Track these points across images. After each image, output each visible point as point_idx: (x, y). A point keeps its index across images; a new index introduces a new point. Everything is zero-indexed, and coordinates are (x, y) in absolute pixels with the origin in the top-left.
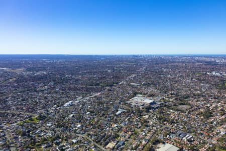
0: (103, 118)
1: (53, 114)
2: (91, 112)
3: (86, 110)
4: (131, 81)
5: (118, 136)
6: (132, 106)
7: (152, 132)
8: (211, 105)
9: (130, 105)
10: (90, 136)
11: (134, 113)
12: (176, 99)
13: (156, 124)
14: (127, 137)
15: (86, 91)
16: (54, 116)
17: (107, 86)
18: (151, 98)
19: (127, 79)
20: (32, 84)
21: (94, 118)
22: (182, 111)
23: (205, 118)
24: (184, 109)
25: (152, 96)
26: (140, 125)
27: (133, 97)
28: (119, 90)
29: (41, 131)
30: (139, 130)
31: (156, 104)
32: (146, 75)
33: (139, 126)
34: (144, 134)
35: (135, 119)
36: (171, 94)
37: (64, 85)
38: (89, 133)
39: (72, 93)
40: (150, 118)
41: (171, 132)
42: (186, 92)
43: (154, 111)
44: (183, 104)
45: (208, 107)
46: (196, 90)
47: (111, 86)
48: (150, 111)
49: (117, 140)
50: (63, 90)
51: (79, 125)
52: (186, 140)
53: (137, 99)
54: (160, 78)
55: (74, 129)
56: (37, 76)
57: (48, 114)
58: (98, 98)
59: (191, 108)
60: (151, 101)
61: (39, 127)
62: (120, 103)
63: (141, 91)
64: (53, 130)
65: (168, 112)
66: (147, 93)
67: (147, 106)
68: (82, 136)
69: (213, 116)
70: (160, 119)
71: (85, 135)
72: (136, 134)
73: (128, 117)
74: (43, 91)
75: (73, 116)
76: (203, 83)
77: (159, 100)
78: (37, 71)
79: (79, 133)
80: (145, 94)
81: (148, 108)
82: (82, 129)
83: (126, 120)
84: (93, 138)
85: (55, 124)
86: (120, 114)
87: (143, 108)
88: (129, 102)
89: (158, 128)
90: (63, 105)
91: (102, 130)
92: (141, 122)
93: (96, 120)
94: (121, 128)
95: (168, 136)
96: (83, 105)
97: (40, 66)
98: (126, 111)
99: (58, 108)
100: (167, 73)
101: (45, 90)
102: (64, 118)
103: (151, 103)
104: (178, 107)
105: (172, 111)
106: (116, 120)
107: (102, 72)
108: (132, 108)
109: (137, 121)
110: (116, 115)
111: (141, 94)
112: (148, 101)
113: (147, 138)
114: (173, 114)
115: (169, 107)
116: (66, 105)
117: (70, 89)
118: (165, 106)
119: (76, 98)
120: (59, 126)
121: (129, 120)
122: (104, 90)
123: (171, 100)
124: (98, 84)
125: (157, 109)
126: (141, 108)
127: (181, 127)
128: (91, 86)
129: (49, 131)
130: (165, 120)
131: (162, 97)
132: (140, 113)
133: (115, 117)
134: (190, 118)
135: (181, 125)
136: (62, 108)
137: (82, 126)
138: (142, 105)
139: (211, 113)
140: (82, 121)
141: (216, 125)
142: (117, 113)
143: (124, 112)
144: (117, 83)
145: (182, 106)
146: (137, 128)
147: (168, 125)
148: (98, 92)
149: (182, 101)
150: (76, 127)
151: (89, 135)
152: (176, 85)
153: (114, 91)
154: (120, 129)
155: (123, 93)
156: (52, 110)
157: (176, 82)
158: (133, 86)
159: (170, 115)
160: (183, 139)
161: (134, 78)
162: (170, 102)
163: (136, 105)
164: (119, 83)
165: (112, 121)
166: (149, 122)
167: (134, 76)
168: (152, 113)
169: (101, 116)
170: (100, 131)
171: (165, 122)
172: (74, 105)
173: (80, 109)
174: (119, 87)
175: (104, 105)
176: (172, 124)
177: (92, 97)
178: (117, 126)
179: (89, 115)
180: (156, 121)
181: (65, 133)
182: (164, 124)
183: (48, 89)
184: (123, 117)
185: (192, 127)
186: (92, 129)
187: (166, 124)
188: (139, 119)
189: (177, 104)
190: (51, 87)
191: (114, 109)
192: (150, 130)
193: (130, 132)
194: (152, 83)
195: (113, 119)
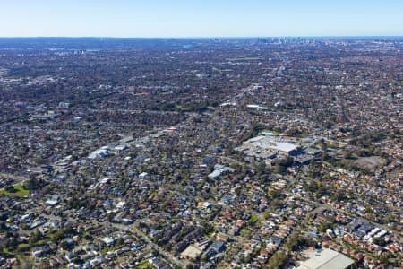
0: (177, 186)
1: (62, 177)
2: (151, 172)
3: (139, 168)
4: (248, 98)
5: (212, 230)
6: (248, 158)
7: (291, 222)
9: (242, 156)
10: (145, 230)
11: (251, 175)
12: (352, 143)
13: (302, 200)
14: (231, 232)
15: (144, 122)
16: (64, 180)
17: (193, 110)
18: (294, 139)
19: (240, 95)
20: (18, 106)
21: (156, 188)
22: (367, 172)
24: (370, 166)
25: (295, 134)
26: (264, 203)
27: (252, 137)
28: (220, 121)
29: (33, 216)
30: (261, 216)
31: (304, 153)
33: (261, 206)
34: (272, 224)
35: (254, 190)
36: (342, 130)
37: (93, 108)
38: (143, 221)
39: (110, 126)
40: (288, 186)
41: (336, 222)
42: (377, 124)
43: (298, 170)
44: (368, 155)
47: (202, 110)
48: (290, 169)
49: (207, 239)
50: (89, 120)
51: (121, 204)
52: (371, 241)
53: (259, 141)
54: (318, 91)
55: (109, 212)
56: (34, 86)
57: (51, 177)
58: (169, 139)
59: (388, 163)
60: (293, 147)
61: (29, 208)
62: (220, 151)
63: (272, 122)
64: (61, 215)
65: (332, 174)
66: (285, 128)
67: (283, 157)
68: (126, 228)
70: (312, 189)
71: (133, 226)
72: (252, 224)
73: (238, 185)
74: (45, 121)
75: (108, 182)
77: (312, 144)
78: (35, 77)
79: (120, 222)
80: (280, 131)
81: (286, 164)
82: (128, 213)
83: (233, 190)
84: (151, 235)
85: (65, 201)
86: (218, 178)
87: (273, 164)
88: (239, 149)
89: (306, 212)
90: (87, 154)
91: (174, 214)
92: (267, 197)
93: (161, 190)
94: (220, 210)
95: (329, 231)
96: (133, 156)
97: (41, 63)
98: (232, 170)
99: (75, 163)
100: (336, 80)
101: (49, 119)
102: (87, 186)
103: (293, 153)
104: (357, 161)
105: (340, 170)
106: (208, 190)
107: (182, 79)
108: (248, 162)
109: (258, 194)
110: (208, 180)
111: (271, 129)
112: (286, 147)
113: (279, 234)
114: (344, 179)
115: (335, 162)
116: (93, 155)
117: (106, 117)
118: (327, 158)
119: (118, 138)
120: (75, 204)
121: (238, 191)
122: (185, 119)
123: (341, 144)
124: (171, 107)
125: (306, 167)
126: (268, 162)
127: (362, 209)
128: (155, 112)
129: (52, 217)
130: (324, 192)
131: (321, 138)
132: (264, 175)
133: (207, 185)
134: (383, 187)
135: (362, 204)
136: (83, 162)
137: (128, 205)
138: (272, 157)
140: (129, 192)
143: (227, 172)
144: (215, 105)
145: (367, 159)
146: (258, 211)
147: (331, 205)
148: (169, 125)
149: (365, 147)
150: (114, 207)
151: (143, 225)
152: (356, 108)
153: (208, 123)
154: (216, 213)
155: (228, 128)
156: (59, 167)
157: (355, 101)
158: (252, 112)
159: (337, 179)
160: (366, 237)
161: (257, 92)
162: (338, 148)
163: (257, 155)
164: (221, 103)
165: (198, 193)
166: (285, 196)
167: (256, 87)
168: (295, 176)
169: (173, 183)
170: (168, 218)
171: (324, 198)
172: (113, 155)
173: (126, 166)
174: (220, 114)
175: (181, 156)
176: (339, 201)
177: (156, 136)
178: (209, 207)
179: (144, 178)
180: (302, 195)
181: (88, 221)
182: (321, 202)
183: (55, 117)
184: (225, 184)
185: (388, 210)
186: (150, 212)
187: (326, 201)
188: (263, 188)
189: (354, 155)
190: (63, 113)
191: (205, 165)
192: (288, 216)
193: (239, 221)
194: (298, 105)
195: (201, 188)
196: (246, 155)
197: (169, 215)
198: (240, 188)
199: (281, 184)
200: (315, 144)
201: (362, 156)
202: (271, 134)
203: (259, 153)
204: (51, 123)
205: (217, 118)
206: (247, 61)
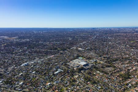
0: (43, 77)
1: (8, 72)
2: (37, 72)
3: (34, 70)
4: (80, 46)
6: (70, 67)
8: (132, 68)
9: (68, 66)
11: (68, 73)
12: (106, 62)
13: (81, 83)
15: (45, 54)
16: (8, 74)
17: (62, 50)
18: (88, 60)
19: (78, 45)
21: (36, 77)
22: (107, 73)
23: (122, 80)
24: (108, 71)
25: (89, 58)
27: (75, 59)
30: (65, 89)
31: (88, 65)
32: (93, 42)
33: (67, 85)
35: (68, 78)
36: (104, 58)
37: (34, 49)
38: (25, 90)
39: (35, 55)
40: (79, 77)
42: (117, 55)
43: (84, 72)
44: (109, 66)
45: (129, 70)
46: (125, 54)
47: (64, 50)
48: (82, 71)
50: (30, 53)
51: (21, 83)
53: (76, 61)
54: (103, 44)
55: (16, 86)
56: (22, 42)
57: (5, 72)
58: (49, 60)
59: (115, 70)
60: (85, 63)
62: (62, 64)
63: (83, 54)
65: (94, 73)
67: (81, 67)
69: (130, 78)
70: (86, 79)
73: (63, 77)
74: (17, 53)
75: (22, 75)
76: (134, 49)
77: (92, 62)
79: (17, 90)
80: (85, 57)
81: (80, 69)
82: (22, 87)
85: (5, 81)
86: (57, 74)
87: (77, 69)
88: (68, 64)
89: (80, 88)
90: (21, 65)
91: (36, 87)
92: (70, 81)
94: (53, 86)
99: (15, 68)
100: (110, 41)
101: (19, 52)
102: (14, 76)
103: (84, 65)
104: (105, 69)
105: (98, 72)
106: (52, 78)
108: (69, 68)
109: (68, 80)
111: (82, 57)
112: (83, 63)
114: (98, 75)
115: (97, 69)
117: (35, 52)
118: (95, 67)
119: (35, 59)
120: (7, 83)
121: (61, 79)
122: (58, 53)
123: (102, 62)
124: (56, 49)
125: (87, 70)
126: (75, 68)
127: (100, 87)
128: (50, 50)
130: (89, 80)
131: (96, 60)
132: (73, 73)
133: (53, 76)
134: (110, 79)
136: (18, 67)
137: (23, 83)
138: (77, 67)
139: (129, 75)
140: (26, 79)
141: (130, 87)
142: (55, 73)
143: (62, 72)
144: (69, 48)
146: (65, 87)
147: (90, 85)
148: (52, 55)
150: (18, 84)
152: (112, 50)
153: (64, 54)
154: (51, 87)
155: (70, 56)
156: (10, 69)
157: (113, 47)
158: (79, 51)
159: (96, 75)
161: (84, 44)
162: (100, 64)
163: (73, 66)
164: (71, 48)
165: (49, 79)
166: (76, 81)
167: (84, 43)
168: (82, 74)
169: (42, 75)
170: (34, 89)
171: (89, 82)
172: (29, 65)
173: (30, 69)
174: (69, 51)
175: (50, 66)
176: (93, 84)
177: (47, 58)
178: (50, 85)
179: (34, 73)
180: (82, 81)
181: (7, 89)
182: (87, 84)
183: (21, 52)
184: (59, 76)
185: (109, 88)
186: (29, 86)
187: (89, 83)
188: (70, 78)
189: (105, 67)
190: (24, 50)
191: (55, 69)
192: (74, 89)
193: (57, 90)
194: (94, 49)
195: (50, 77)
196: (70, 66)
197: (34, 88)
198: (63, 78)
199: (76, 76)
200: (94, 62)
201: (107, 67)
202: (82, 58)
203: (74, 65)
204: (19, 54)
205: (68, 52)
206: (86, 35)
